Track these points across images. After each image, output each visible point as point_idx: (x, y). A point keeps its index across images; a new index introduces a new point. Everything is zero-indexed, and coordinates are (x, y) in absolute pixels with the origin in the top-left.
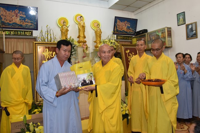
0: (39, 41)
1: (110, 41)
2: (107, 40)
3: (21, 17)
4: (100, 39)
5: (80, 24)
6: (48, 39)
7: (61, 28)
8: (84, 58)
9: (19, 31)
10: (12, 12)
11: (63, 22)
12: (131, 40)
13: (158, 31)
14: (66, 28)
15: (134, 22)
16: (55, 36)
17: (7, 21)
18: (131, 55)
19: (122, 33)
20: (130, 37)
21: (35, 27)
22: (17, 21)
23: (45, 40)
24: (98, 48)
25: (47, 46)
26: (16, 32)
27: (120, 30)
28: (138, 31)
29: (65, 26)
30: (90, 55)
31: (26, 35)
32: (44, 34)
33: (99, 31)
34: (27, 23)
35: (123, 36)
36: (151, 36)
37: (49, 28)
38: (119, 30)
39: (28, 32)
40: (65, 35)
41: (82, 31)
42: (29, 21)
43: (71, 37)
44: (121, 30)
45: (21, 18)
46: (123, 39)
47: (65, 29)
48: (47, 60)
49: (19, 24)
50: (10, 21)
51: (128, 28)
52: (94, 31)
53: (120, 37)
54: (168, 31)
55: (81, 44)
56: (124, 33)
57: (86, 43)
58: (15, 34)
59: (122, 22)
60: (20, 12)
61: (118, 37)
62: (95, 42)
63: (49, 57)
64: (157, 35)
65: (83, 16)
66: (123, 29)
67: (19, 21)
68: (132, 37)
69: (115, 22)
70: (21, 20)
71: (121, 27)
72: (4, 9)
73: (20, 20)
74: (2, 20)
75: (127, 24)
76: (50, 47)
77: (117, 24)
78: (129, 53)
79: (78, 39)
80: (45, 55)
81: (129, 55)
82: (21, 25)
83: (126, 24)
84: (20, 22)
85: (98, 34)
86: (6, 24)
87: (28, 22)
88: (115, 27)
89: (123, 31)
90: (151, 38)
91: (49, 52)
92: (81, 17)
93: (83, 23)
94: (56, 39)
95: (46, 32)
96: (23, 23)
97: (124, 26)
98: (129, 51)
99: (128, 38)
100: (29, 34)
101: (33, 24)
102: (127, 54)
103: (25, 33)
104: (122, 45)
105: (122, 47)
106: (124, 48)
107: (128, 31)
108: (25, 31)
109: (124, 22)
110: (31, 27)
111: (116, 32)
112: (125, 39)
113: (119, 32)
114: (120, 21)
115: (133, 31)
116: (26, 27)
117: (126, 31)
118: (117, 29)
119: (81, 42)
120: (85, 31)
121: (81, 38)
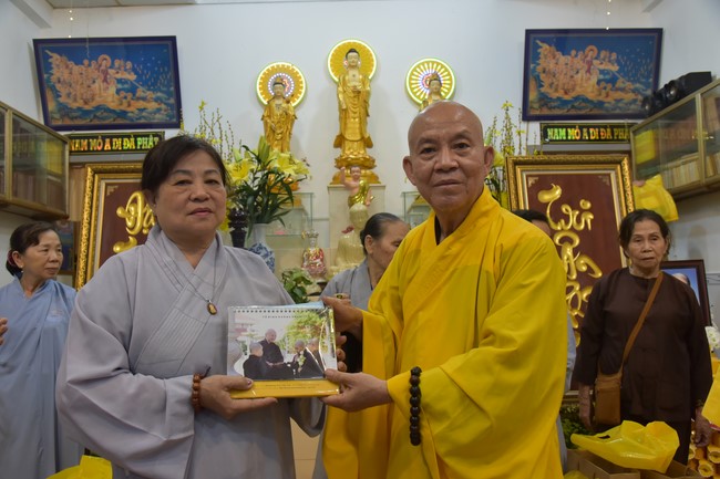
3: (119, 81)
5: (344, 83)
7: (265, 110)
9: (117, 137)
10: (90, 65)
12: (628, 140)
14: (284, 105)
15: (645, 45)
17: (75, 100)
18: (573, 215)
19: (573, 112)
20: (621, 126)
21: (172, 117)
22: (110, 99)
26: (108, 140)
27: (560, 94)
29: (278, 102)
31: (141, 149)
34: (141, 102)
35: (581, 128)
38: (555, 95)
39: (148, 136)
40: (279, 137)
42: (148, 93)
44: (566, 98)
45: (120, 86)
47: (279, 112)
48: (131, 238)
49: (117, 109)
50: (86, 103)
51: (607, 81)
53: (563, 132)
56: (583, 112)
58: (103, 150)
59: (565, 52)
60: (117, 63)
61: (550, 132)
63: (143, 228)
66: (579, 91)
67: (116, 96)
68: (630, 126)
69: (530, 56)
70: (123, 94)
71: (562, 80)
72: (65, 58)
73: (118, 91)
74: (61, 100)
75: (595, 62)
77: (539, 69)
78: (557, 204)
81: (559, 216)
82: (123, 114)
83: (590, 64)
84: (117, 102)
86: (75, 114)
87: (144, 99)
88: (532, 84)
89: (576, 99)
92: (352, 51)
93: (358, 76)
96: (129, 105)
97: (582, 72)
98: (557, 192)
99: (609, 134)
100: (151, 143)
101: (165, 104)
102: (548, 212)
103: (139, 143)
104: (516, 163)
105: (518, 170)
106: (527, 176)
107: (607, 95)
108: (136, 136)
109: (580, 53)
110: (158, 118)
111: (536, 106)
112: (590, 140)
113: (554, 108)
114: (553, 48)
115: (639, 93)
116: (140, 119)
117: (595, 100)
118: (541, 93)
119: (345, 164)
120: (368, 115)
121: (350, 144)
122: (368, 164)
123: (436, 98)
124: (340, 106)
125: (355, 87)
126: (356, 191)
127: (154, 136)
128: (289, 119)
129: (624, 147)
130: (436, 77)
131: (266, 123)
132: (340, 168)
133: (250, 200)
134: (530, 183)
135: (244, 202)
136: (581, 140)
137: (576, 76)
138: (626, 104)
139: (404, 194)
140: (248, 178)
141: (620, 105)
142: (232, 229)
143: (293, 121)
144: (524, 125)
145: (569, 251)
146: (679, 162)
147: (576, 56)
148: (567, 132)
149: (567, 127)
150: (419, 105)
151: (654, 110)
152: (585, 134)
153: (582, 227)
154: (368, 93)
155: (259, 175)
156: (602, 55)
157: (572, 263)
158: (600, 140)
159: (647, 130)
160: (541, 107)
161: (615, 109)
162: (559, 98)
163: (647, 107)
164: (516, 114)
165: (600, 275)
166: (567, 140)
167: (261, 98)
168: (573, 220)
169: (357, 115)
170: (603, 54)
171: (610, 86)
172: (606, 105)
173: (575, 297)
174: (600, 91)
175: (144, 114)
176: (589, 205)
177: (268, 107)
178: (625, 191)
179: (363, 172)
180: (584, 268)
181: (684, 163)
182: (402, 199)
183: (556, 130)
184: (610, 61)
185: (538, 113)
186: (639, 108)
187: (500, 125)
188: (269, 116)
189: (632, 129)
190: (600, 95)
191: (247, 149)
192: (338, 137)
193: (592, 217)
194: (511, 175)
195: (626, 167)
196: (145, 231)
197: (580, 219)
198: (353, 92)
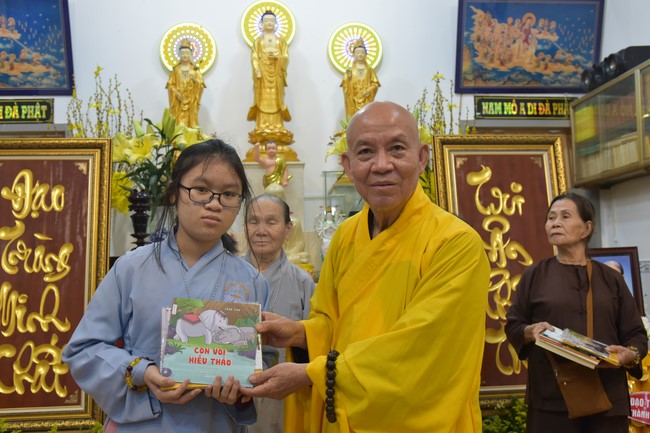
3: (0, 40)
5: (259, 48)
7: (170, 76)
12: (567, 116)
14: (192, 72)
18: (503, 199)
19: (509, 85)
25: (29, 156)
27: (496, 64)
29: (185, 68)
31: (26, 119)
33: (363, 78)
34: (26, 65)
35: (519, 101)
38: (490, 66)
39: (34, 104)
41: (267, 84)
42: (34, 54)
44: (503, 69)
47: (186, 80)
48: (20, 223)
51: (546, 52)
53: (498, 106)
59: (502, 19)
61: (485, 106)
63: (31, 211)
66: (515, 62)
68: (570, 100)
69: (464, 23)
70: (4, 55)
71: (498, 50)
75: (533, 31)
76: (42, 161)
77: (473, 37)
78: (487, 187)
80: (16, 200)
81: (487, 200)
82: (5, 78)
83: (528, 32)
85: (356, 96)
87: (29, 61)
88: (466, 54)
89: (513, 70)
91: (34, 185)
92: (268, 13)
93: (276, 42)
96: (12, 68)
97: (519, 42)
98: (487, 175)
99: (548, 109)
100: (38, 113)
101: (55, 67)
102: (477, 194)
103: (24, 112)
104: (444, 142)
105: (446, 150)
106: (456, 157)
107: (546, 68)
108: (20, 104)
109: (517, 21)
110: (47, 83)
111: (470, 77)
112: (527, 115)
113: (489, 80)
114: (489, 15)
115: (579, 65)
116: (25, 84)
117: (533, 72)
118: (475, 64)
119: (259, 139)
120: (285, 85)
121: (266, 117)
122: (285, 139)
123: (361, 67)
124: (255, 74)
125: (271, 53)
126: (272, 169)
127: (41, 104)
128: (197, 88)
129: (563, 123)
130: (360, 44)
131: (171, 92)
132: (254, 143)
133: (153, 179)
134: (458, 163)
135: (146, 181)
136: (518, 115)
137: (513, 46)
138: (566, 77)
139: (325, 174)
140: (151, 155)
141: (560, 77)
142: (133, 212)
143: (201, 90)
144: (456, 98)
145: (498, 237)
146: (619, 141)
147: (513, 24)
148: (503, 107)
149: (503, 101)
150: (342, 74)
151: (594, 85)
152: (523, 109)
153: (513, 211)
154: (286, 61)
155: (163, 151)
156: (540, 24)
157: (502, 251)
158: (538, 115)
159: (588, 105)
160: (476, 78)
161: (554, 83)
162: (494, 70)
163: (587, 82)
164: (448, 86)
165: (531, 262)
166: (503, 115)
167: (166, 63)
168: (503, 205)
169: (273, 85)
170: (542, 22)
171: (548, 57)
172: (545, 77)
173: (505, 286)
174: (538, 62)
175: (29, 78)
176: (520, 188)
177: (174, 74)
178: (558, 174)
179: (280, 148)
180: (514, 256)
181: (624, 143)
182: (322, 179)
183: (491, 104)
184: (549, 30)
185: (472, 85)
186: (579, 81)
187: (430, 99)
188: (175, 85)
189: (572, 104)
190: (538, 66)
191: (150, 122)
192: (252, 108)
193: (522, 200)
194: (439, 156)
195: (559, 148)
196: (34, 215)
197: (511, 203)
198: (269, 59)
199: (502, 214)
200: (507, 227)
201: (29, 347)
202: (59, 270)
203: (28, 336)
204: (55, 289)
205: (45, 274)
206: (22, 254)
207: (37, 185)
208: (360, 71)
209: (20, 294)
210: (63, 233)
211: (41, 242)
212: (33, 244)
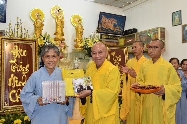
0: (7, 35)
1: (93, 40)
2: (89, 39)
4: (81, 37)
5: (58, 18)
6: (17, 34)
7: (35, 22)
8: (61, 59)
11: (38, 15)
12: (118, 40)
13: (150, 31)
14: (41, 22)
15: (122, 20)
16: (26, 31)
18: (118, 58)
19: (107, 32)
20: (116, 36)
21: (3, 19)
23: (14, 36)
24: (78, 48)
25: (17, 42)
27: (105, 27)
28: (126, 30)
29: (39, 20)
30: (69, 55)
32: (13, 28)
33: (81, 27)
35: (109, 36)
36: (141, 37)
37: (20, 21)
38: (104, 28)
40: (39, 30)
41: (59, 27)
43: (46, 33)
44: (107, 29)
46: (109, 39)
47: (39, 23)
48: (15, 59)
51: (115, 26)
52: (75, 28)
53: (105, 36)
54: (161, 32)
55: (58, 42)
56: (109, 32)
57: (64, 41)
59: (108, 18)
61: (102, 36)
62: (75, 41)
63: (18, 56)
64: (148, 36)
65: (62, 9)
66: (109, 27)
68: (119, 36)
69: (100, 18)
71: (106, 24)
77: (102, 21)
78: (115, 55)
79: (55, 36)
80: (14, 53)
81: (115, 58)
83: (112, 22)
85: (79, 32)
88: (100, 25)
89: (109, 29)
90: (142, 39)
92: (60, 10)
93: (62, 17)
94: (28, 35)
95: (16, 25)
98: (115, 53)
99: (114, 38)
102: (113, 57)
105: (108, 47)
107: (114, 29)
109: (110, 19)
111: (100, 30)
112: (110, 39)
114: (105, 17)
115: (121, 29)
117: (112, 30)
118: (101, 27)
119: (58, 40)
120: (63, 27)
121: (59, 34)
123: (80, 25)
125: (61, 19)
126: (63, 47)
134: (110, 50)
137: (109, 24)
138: (118, 32)
146: (130, 46)
151: (125, 35)
158: (112, 39)
159: (122, 38)
160: (101, 30)
161: (116, 32)
162: (105, 29)
163: (123, 33)
166: (106, 38)
167: (32, 19)
169: (61, 27)
170: (115, 20)
171: (115, 27)
172: (114, 31)
176: (120, 56)
184: (116, 22)
185: (100, 31)
193: (121, 58)
195: (127, 49)
196: (19, 57)
197: (119, 59)
198: (60, 21)
199: (118, 61)
200: (118, 64)
201: (19, 90)
202: (26, 71)
203: (19, 87)
204: (25, 76)
205: (23, 72)
206: (16, 67)
207: (19, 49)
208: (80, 26)
209: (16, 77)
210: (27, 62)
211: (21, 64)
212: (19, 64)
